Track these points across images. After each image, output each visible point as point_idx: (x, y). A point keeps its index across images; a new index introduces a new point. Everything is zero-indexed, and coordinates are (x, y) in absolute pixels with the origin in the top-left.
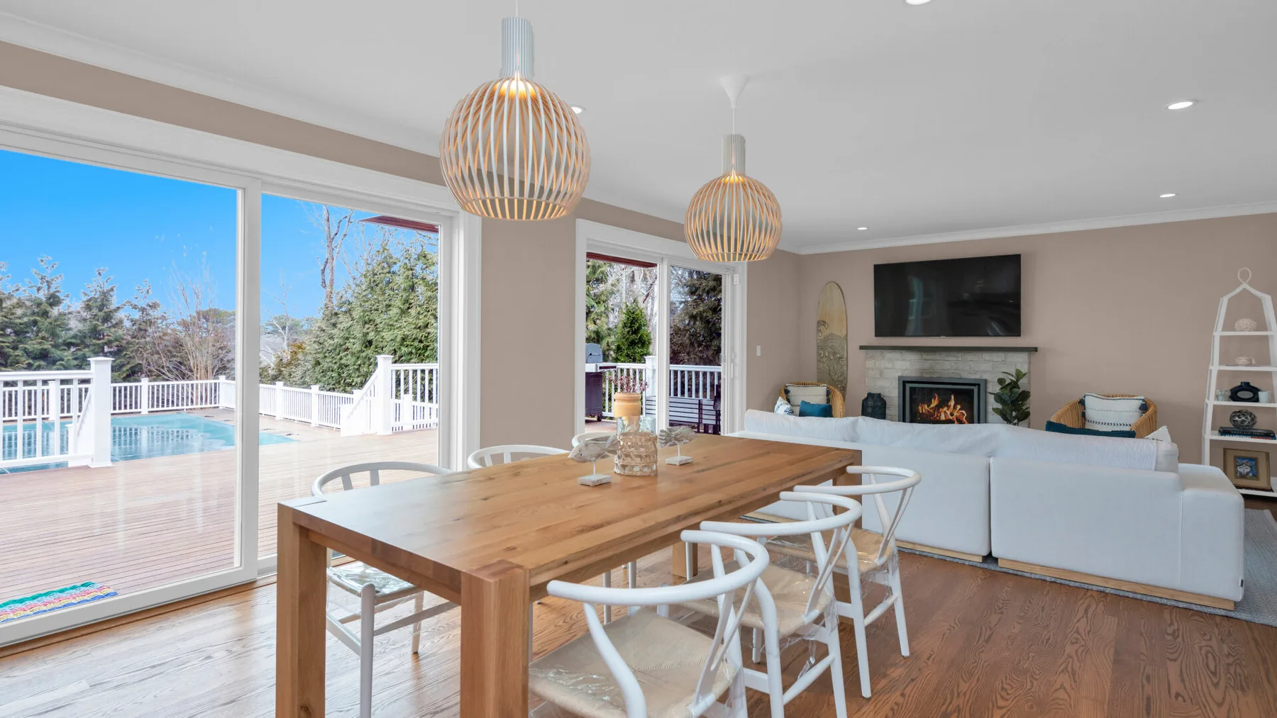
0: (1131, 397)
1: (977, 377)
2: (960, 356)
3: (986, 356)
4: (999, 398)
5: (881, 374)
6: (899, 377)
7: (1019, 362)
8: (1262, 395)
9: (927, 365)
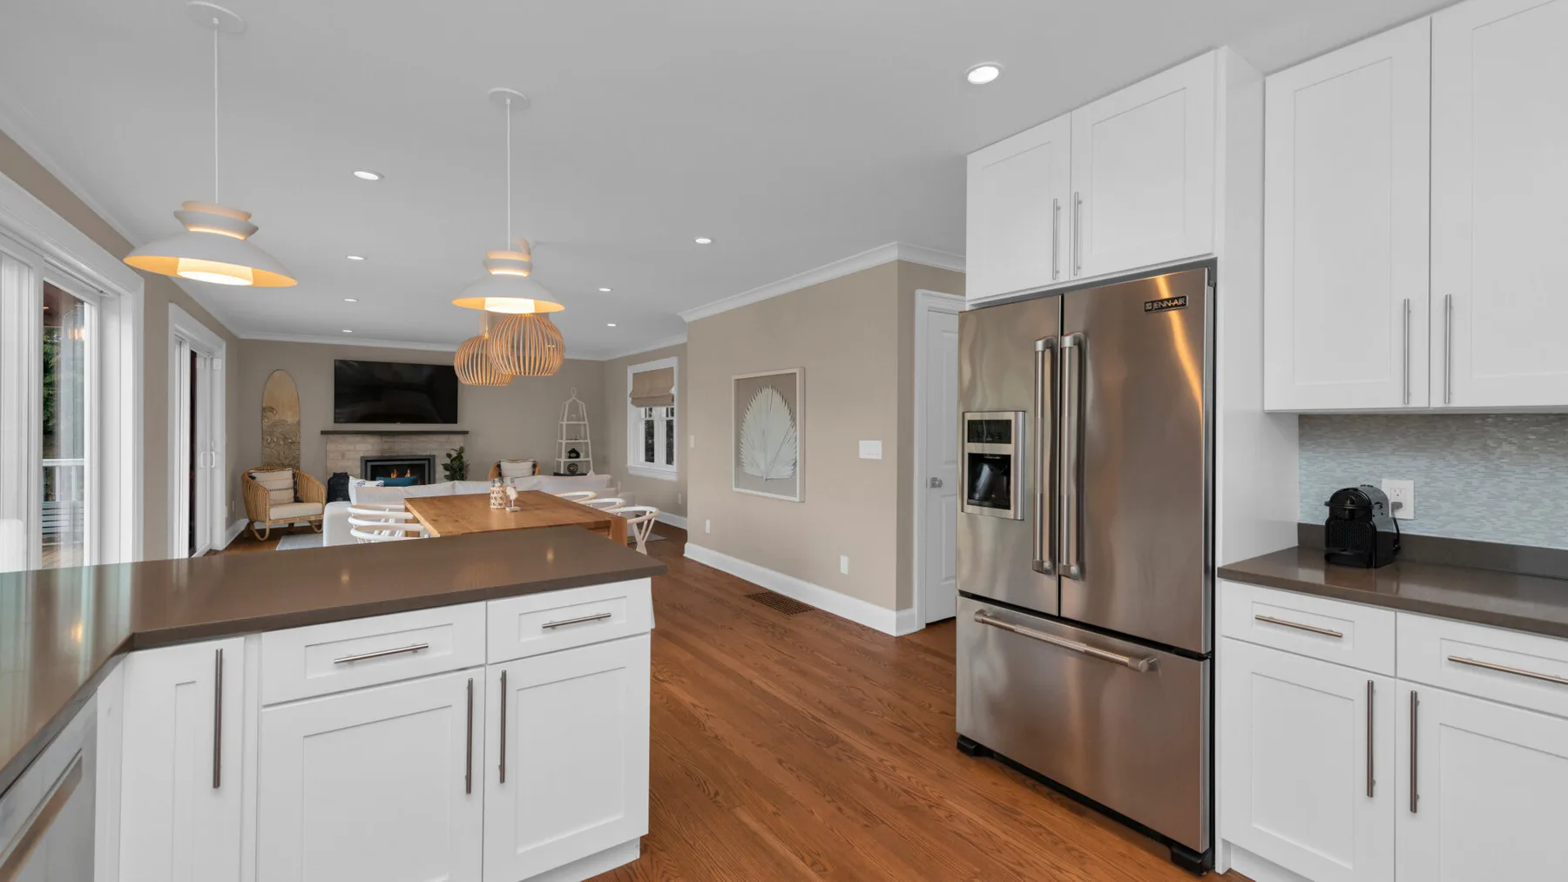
0: (525, 460)
1: (428, 453)
2: (415, 438)
3: (435, 438)
4: (446, 467)
5: (343, 456)
6: (362, 458)
7: (458, 441)
8: (582, 454)
9: (386, 446)
